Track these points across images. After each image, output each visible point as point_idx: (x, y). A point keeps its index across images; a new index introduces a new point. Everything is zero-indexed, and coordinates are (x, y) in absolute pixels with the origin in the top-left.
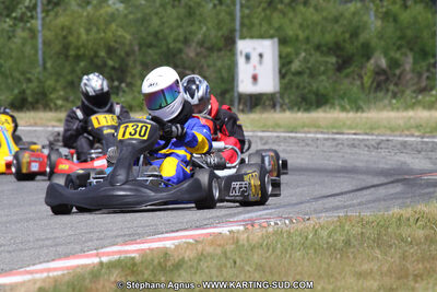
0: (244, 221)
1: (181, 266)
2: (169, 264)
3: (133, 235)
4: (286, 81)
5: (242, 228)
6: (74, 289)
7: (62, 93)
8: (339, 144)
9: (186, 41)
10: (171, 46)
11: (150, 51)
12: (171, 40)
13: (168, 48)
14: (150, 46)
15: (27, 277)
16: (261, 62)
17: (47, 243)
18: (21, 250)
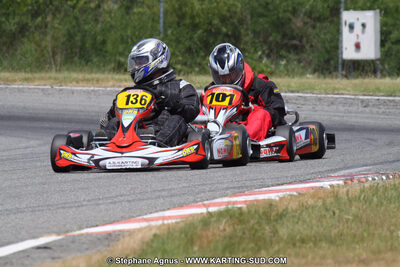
0: (343, 176)
1: (285, 216)
2: (274, 213)
3: (242, 187)
4: (386, 48)
5: (341, 182)
6: (186, 236)
7: (180, 58)
9: (294, 12)
10: (281, 15)
11: (261, 20)
12: (281, 10)
13: (278, 18)
14: (261, 15)
15: (144, 224)
16: (363, 32)
17: (163, 193)
18: (140, 200)
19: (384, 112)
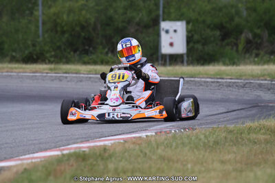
0: (155, 130)
1: (114, 156)
2: (106, 155)
6: (46, 169)
7: (53, 53)
8: (220, 85)
9: (129, 22)
11: (107, 28)
12: (120, 22)
14: (108, 25)
17: (34, 142)
19: (187, 88)
